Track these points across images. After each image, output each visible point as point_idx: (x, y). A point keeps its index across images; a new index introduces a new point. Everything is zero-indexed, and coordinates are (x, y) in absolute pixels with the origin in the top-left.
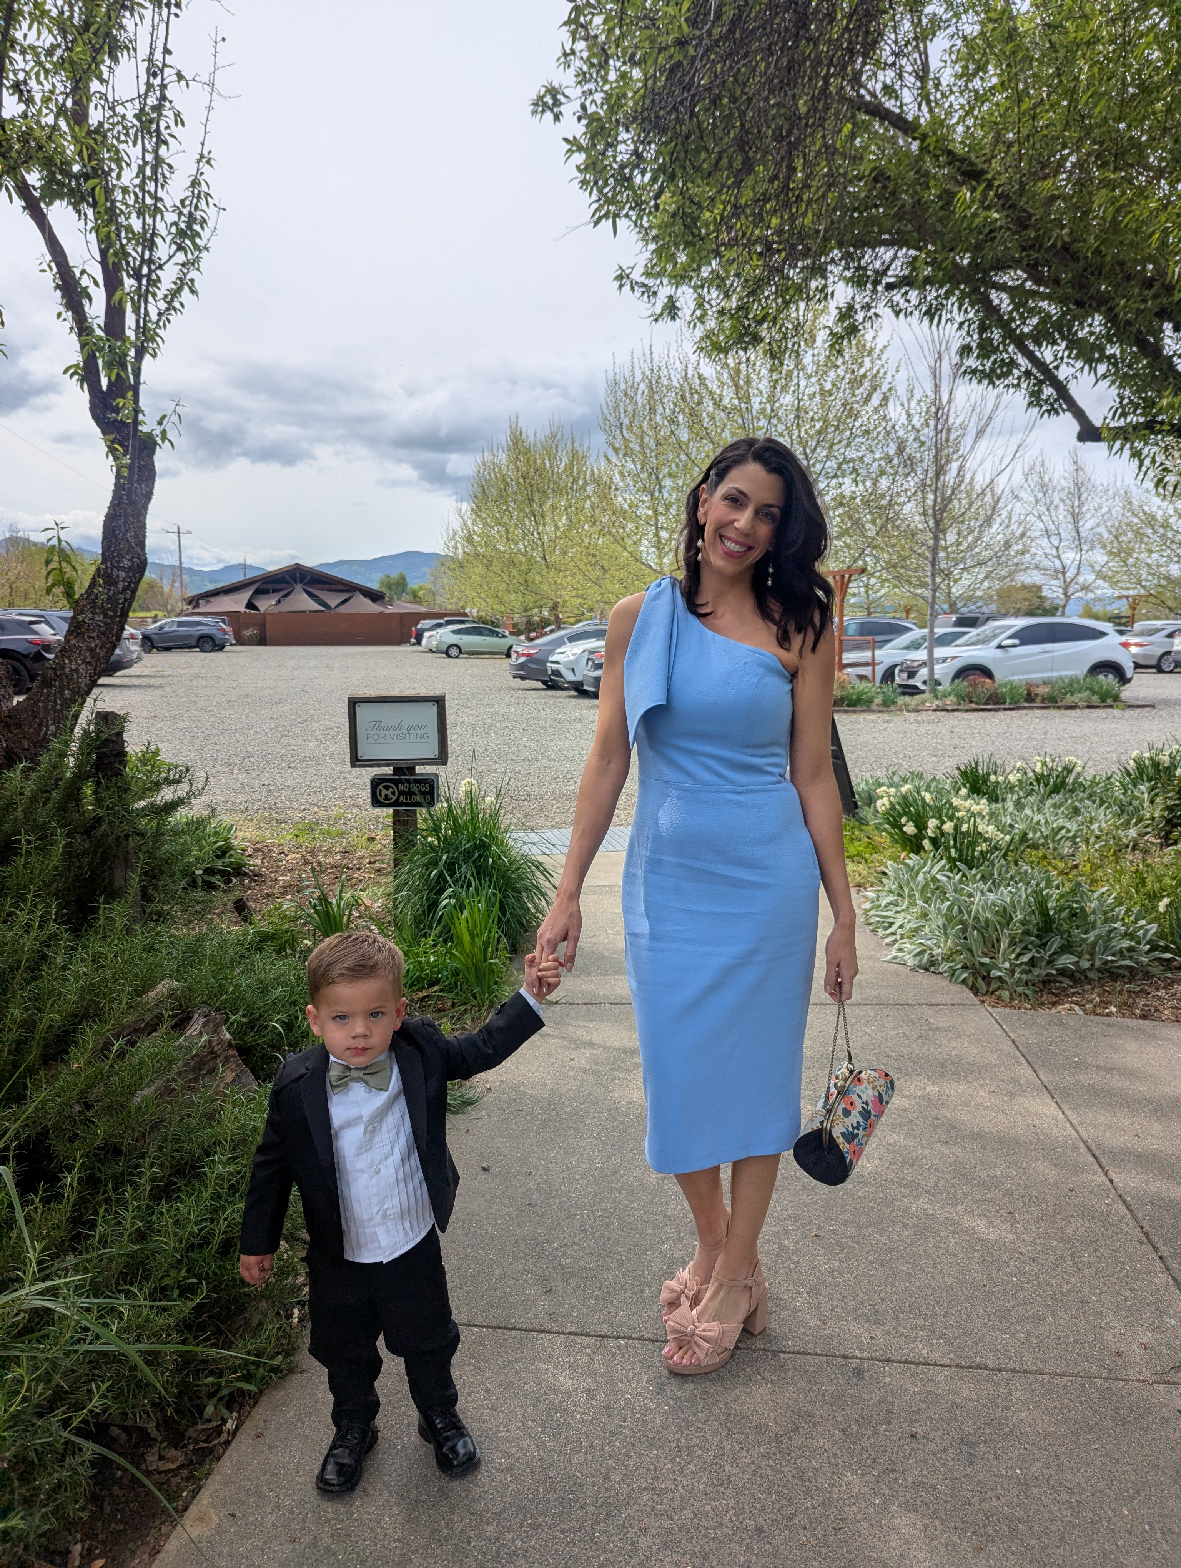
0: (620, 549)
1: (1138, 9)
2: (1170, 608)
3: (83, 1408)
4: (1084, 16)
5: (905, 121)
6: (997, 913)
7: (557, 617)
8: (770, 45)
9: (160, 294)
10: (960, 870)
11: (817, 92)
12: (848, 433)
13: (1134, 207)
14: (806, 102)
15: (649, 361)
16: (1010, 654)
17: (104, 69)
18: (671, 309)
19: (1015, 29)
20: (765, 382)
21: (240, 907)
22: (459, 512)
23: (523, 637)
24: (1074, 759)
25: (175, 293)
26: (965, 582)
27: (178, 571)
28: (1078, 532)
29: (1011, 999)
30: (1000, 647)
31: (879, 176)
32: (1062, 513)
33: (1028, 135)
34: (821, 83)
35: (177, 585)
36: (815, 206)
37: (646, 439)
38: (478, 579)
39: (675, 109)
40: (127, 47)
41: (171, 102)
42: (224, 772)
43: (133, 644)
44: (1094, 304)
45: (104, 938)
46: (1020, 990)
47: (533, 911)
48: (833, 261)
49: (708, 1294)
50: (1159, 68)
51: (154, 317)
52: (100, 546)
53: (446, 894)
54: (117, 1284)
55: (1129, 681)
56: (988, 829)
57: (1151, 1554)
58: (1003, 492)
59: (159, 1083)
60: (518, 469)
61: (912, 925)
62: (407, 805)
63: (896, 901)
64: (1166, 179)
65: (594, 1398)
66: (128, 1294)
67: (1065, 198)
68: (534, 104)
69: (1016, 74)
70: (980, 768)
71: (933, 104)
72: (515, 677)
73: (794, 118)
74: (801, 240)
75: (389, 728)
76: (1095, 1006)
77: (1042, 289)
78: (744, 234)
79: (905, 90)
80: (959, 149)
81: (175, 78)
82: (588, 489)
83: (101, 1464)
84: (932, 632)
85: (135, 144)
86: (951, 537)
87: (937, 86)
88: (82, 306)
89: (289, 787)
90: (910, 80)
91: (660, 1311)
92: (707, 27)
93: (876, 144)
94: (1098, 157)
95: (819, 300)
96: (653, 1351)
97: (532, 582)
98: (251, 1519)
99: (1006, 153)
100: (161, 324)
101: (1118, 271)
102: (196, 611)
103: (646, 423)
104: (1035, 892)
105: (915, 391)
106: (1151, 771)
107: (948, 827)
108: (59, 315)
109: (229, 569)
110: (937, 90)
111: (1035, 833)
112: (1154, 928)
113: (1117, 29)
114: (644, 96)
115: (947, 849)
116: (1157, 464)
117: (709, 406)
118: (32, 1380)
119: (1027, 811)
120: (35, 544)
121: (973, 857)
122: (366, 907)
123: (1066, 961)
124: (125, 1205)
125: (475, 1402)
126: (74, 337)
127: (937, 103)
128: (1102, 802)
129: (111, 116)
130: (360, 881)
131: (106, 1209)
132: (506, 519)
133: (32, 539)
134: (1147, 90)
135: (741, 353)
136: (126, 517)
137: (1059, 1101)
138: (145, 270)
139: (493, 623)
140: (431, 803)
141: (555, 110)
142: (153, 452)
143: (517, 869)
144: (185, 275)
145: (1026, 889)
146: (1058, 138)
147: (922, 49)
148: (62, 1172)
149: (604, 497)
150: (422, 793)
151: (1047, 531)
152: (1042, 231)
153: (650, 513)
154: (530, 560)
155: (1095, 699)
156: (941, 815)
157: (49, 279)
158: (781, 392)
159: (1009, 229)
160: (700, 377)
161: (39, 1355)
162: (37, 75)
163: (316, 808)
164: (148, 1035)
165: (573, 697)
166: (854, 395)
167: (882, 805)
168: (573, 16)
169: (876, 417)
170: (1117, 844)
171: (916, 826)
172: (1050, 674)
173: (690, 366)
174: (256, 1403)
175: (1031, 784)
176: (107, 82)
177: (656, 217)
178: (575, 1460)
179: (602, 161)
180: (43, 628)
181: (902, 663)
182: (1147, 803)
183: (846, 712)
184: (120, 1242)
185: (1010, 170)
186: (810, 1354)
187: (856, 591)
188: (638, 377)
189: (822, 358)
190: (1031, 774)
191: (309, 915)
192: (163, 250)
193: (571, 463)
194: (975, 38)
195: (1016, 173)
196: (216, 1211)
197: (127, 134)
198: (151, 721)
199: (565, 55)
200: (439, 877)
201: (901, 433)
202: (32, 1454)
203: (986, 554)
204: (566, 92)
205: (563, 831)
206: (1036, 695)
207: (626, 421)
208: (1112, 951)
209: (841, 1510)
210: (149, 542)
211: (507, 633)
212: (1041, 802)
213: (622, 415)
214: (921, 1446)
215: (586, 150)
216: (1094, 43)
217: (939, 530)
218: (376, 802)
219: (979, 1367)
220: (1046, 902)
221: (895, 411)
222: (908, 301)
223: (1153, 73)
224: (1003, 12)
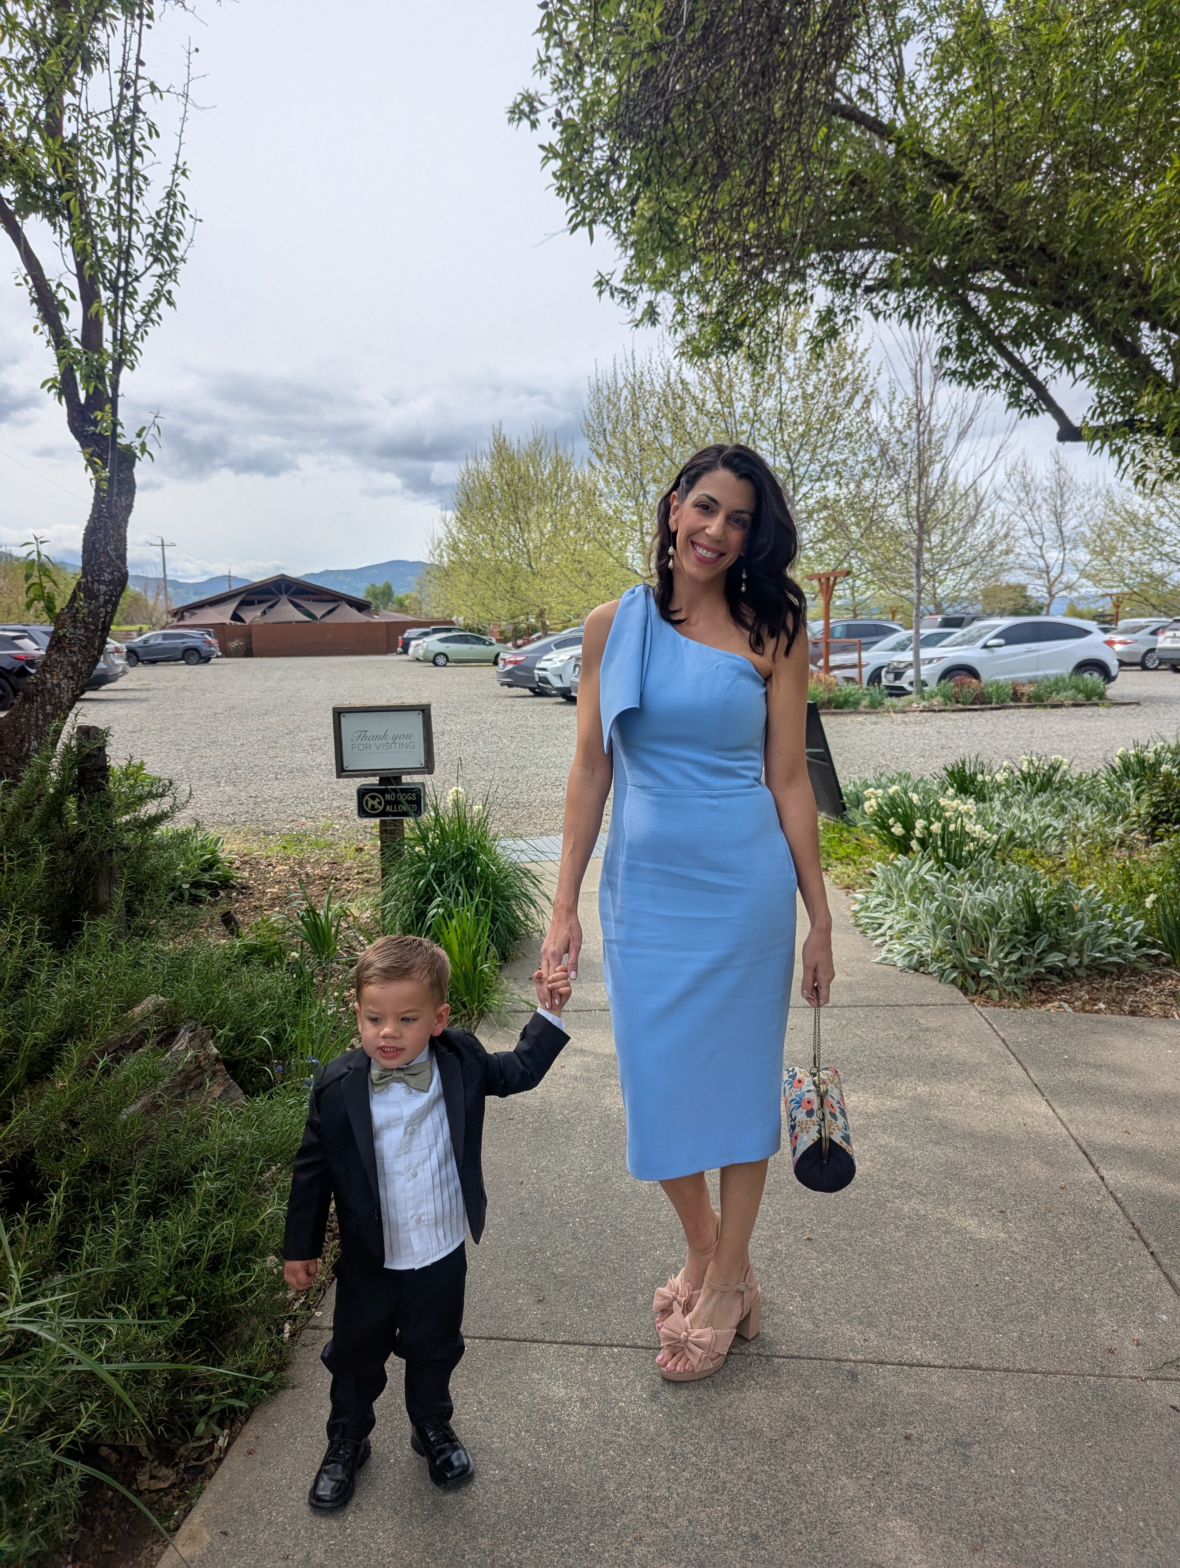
0: (605, 556)
1: (1109, 11)
2: (1153, 606)
3: (73, 1429)
4: (1057, 19)
5: (881, 124)
6: (985, 912)
7: (544, 624)
8: (743, 50)
9: (137, 306)
10: (948, 870)
11: (792, 96)
12: (831, 436)
13: (1109, 207)
14: (782, 106)
15: (631, 367)
16: (996, 654)
17: (77, 81)
18: (652, 314)
19: (989, 32)
20: (747, 386)
21: (228, 920)
22: (444, 520)
23: (510, 645)
24: (1060, 757)
25: (152, 305)
26: (950, 582)
27: (163, 584)
28: (1061, 532)
29: (1001, 998)
30: (985, 647)
31: (856, 180)
32: (1045, 513)
33: (1003, 137)
34: (795, 86)
35: (161, 597)
36: (792, 210)
37: (630, 445)
38: (464, 586)
39: (649, 114)
40: (100, 59)
41: (144, 114)
42: (212, 785)
43: (118, 658)
44: (1071, 304)
45: (89, 954)
46: (1009, 988)
47: (522, 919)
48: (812, 265)
49: (701, 1300)
50: (1131, 69)
51: (131, 329)
52: (81, 559)
53: (434, 904)
54: (105, 1303)
55: (1114, 678)
56: (976, 829)
57: (1146, 1551)
58: (986, 492)
59: (144, 1100)
60: (502, 476)
61: (901, 926)
62: (394, 814)
63: (885, 902)
64: (1140, 179)
65: (587, 1407)
66: (117, 1313)
67: (1038, 198)
68: (510, 112)
69: (990, 77)
70: (967, 768)
71: (909, 107)
72: (502, 685)
73: (769, 122)
74: (780, 244)
75: (374, 738)
76: (1084, 1004)
77: (1020, 290)
78: (721, 240)
79: (880, 93)
80: (935, 151)
81: (148, 89)
82: (573, 495)
83: (89, 1484)
84: (917, 632)
85: (109, 156)
86: (935, 538)
87: (912, 89)
88: (59, 319)
89: (276, 798)
90: (885, 83)
91: (653, 1318)
92: (679, 33)
93: (852, 148)
94: (1073, 158)
95: (799, 304)
96: (647, 1359)
97: (519, 589)
98: (243, 1537)
99: (982, 155)
100: (139, 336)
101: (1095, 271)
102: (181, 623)
103: (629, 429)
104: (1022, 890)
105: (897, 394)
106: (1137, 768)
107: (936, 827)
108: (36, 329)
109: (213, 581)
110: (912, 93)
111: (1022, 832)
112: (1141, 924)
113: (1089, 32)
114: (618, 102)
115: (935, 849)
116: (1137, 461)
117: (692, 411)
118: (20, 1402)
119: (1015, 810)
120: (18, 559)
121: (961, 856)
122: (355, 918)
123: (1055, 959)
124: (112, 1222)
125: (468, 1414)
126: (51, 351)
127: (912, 106)
128: (1089, 799)
129: (85, 129)
130: (349, 892)
131: (93, 1228)
132: (491, 527)
133: (14, 554)
134: (1120, 92)
135: (723, 358)
136: (106, 530)
137: (1050, 1099)
138: (121, 283)
139: (479, 630)
140: (418, 812)
141: (532, 117)
142: (133, 464)
143: (506, 877)
144: (162, 286)
145: (1014, 888)
146: (1033, 140)
147: (897, 53)
148: (48, 1191)
149: (589, 503)
150: (409, 802)
151: (1030, 531)
152: (1018, 233)
153: (635, 518)
154: (516, 568)
155: (1081, 697)
156: (928, 816)
157: (25, 292)
158: (764, 396)
159: (986, 230)
160: (682, 382)
161: (26, 1377)
162: (10, 88)
163: (303, 820)
164: (134, 1051)
165: (561, 703)
166: (836, 398)
167: (870, 806)
168: (545, 23)
169: (858, 420)
170: (1103, 842)
171: (904, 827)
172: (1035, 673)
173: (672, 371)
174: (247, 1420)
175: (1018, 783)
176: (80, 94)
177: (634, 222)
178: (569, 1469)
179: (578, 167)
180: (26, 643)
181: (889, 665)
182: (1133, 800)
183: (834, 714)
184: (108, 1261)
185: (986, 172)
186: (803, 1358)
187: (841, 593)
188: (621, 383)
189: (804, 362)
190: (1018, 773)
191: (297, 927)
192: (139, 262)
193: (555, 469)
194: (950, 41)
195: (992, 175)
196: (205, 1227)
197: (101, 146)
198: (136, 735)
199: (541, 62)
200: (428, 886)
201: (884, 435)
202: (21, 1478)
203: (970, 554)
204: (543, 99)
205: (552, 838)
206: (1022, 694)
207: (609, 427)
208: (1100, 948)
209: (836, 1514)
210: (129, 555)
211: (494, 641)
212: (1028, 800)
213: (606, 421)
214: (915, 1448)
215: (563, 157)
216: (1067, 45)
217: (923, 531)
218: (363, 812)
219: (972, 1367)
220: (1034, 900)
221: (877, 414)
222: (887, 304)
223: (1126, 75)
224: (976, 15)
